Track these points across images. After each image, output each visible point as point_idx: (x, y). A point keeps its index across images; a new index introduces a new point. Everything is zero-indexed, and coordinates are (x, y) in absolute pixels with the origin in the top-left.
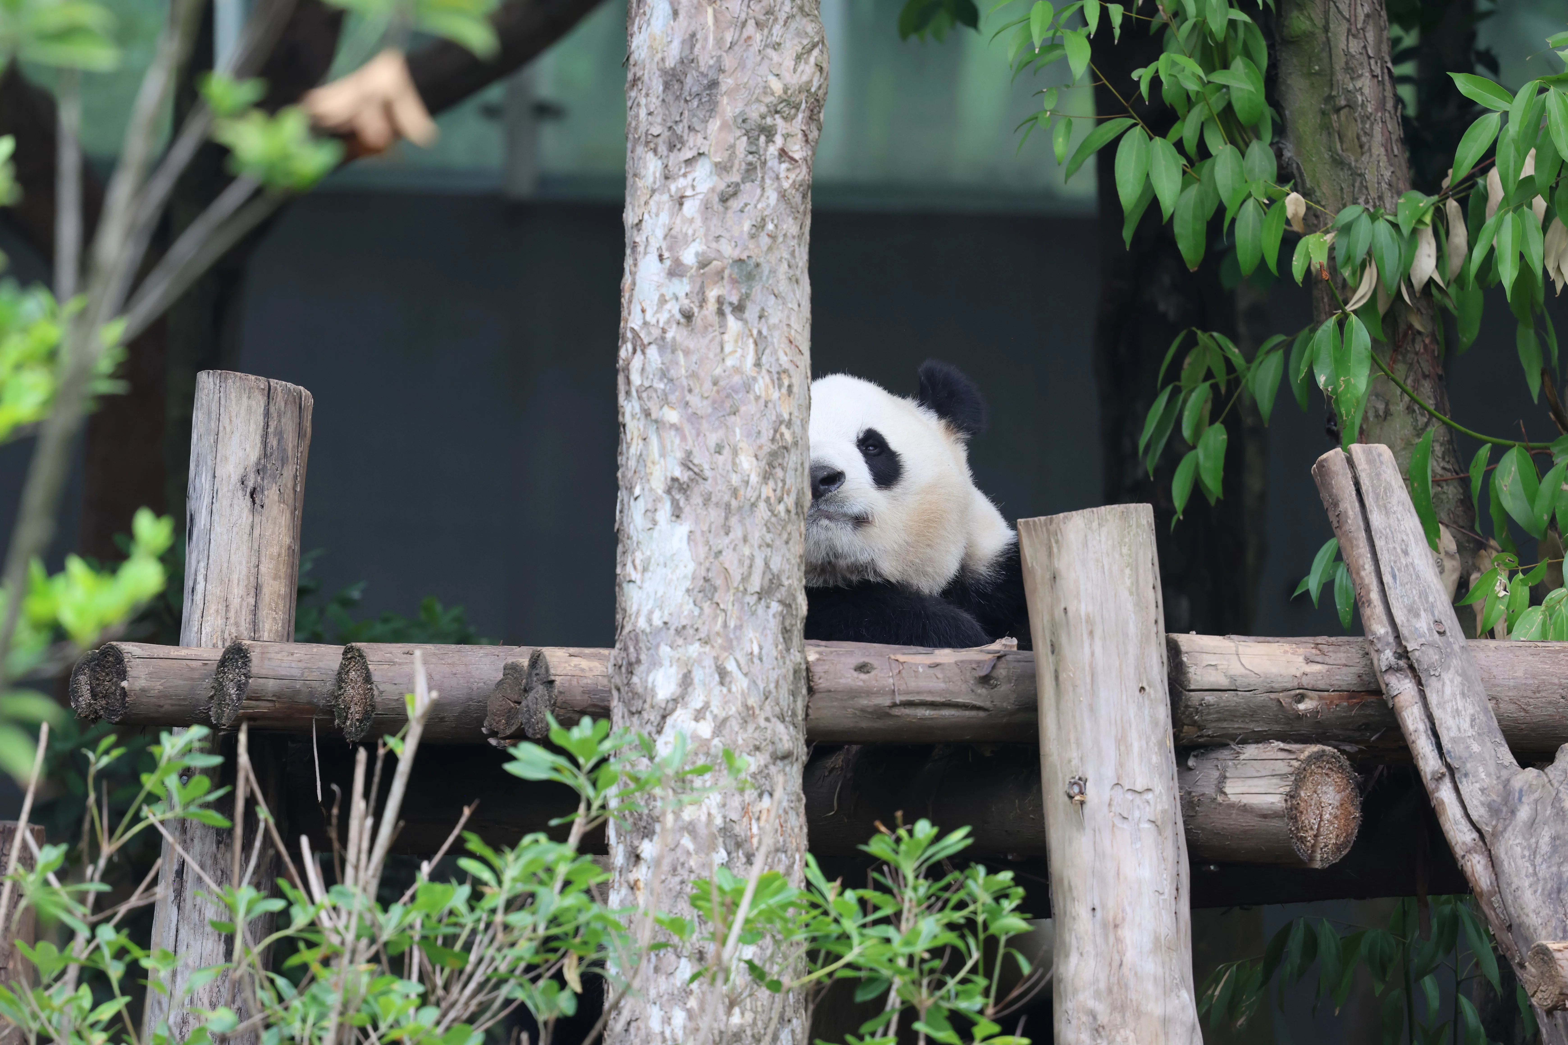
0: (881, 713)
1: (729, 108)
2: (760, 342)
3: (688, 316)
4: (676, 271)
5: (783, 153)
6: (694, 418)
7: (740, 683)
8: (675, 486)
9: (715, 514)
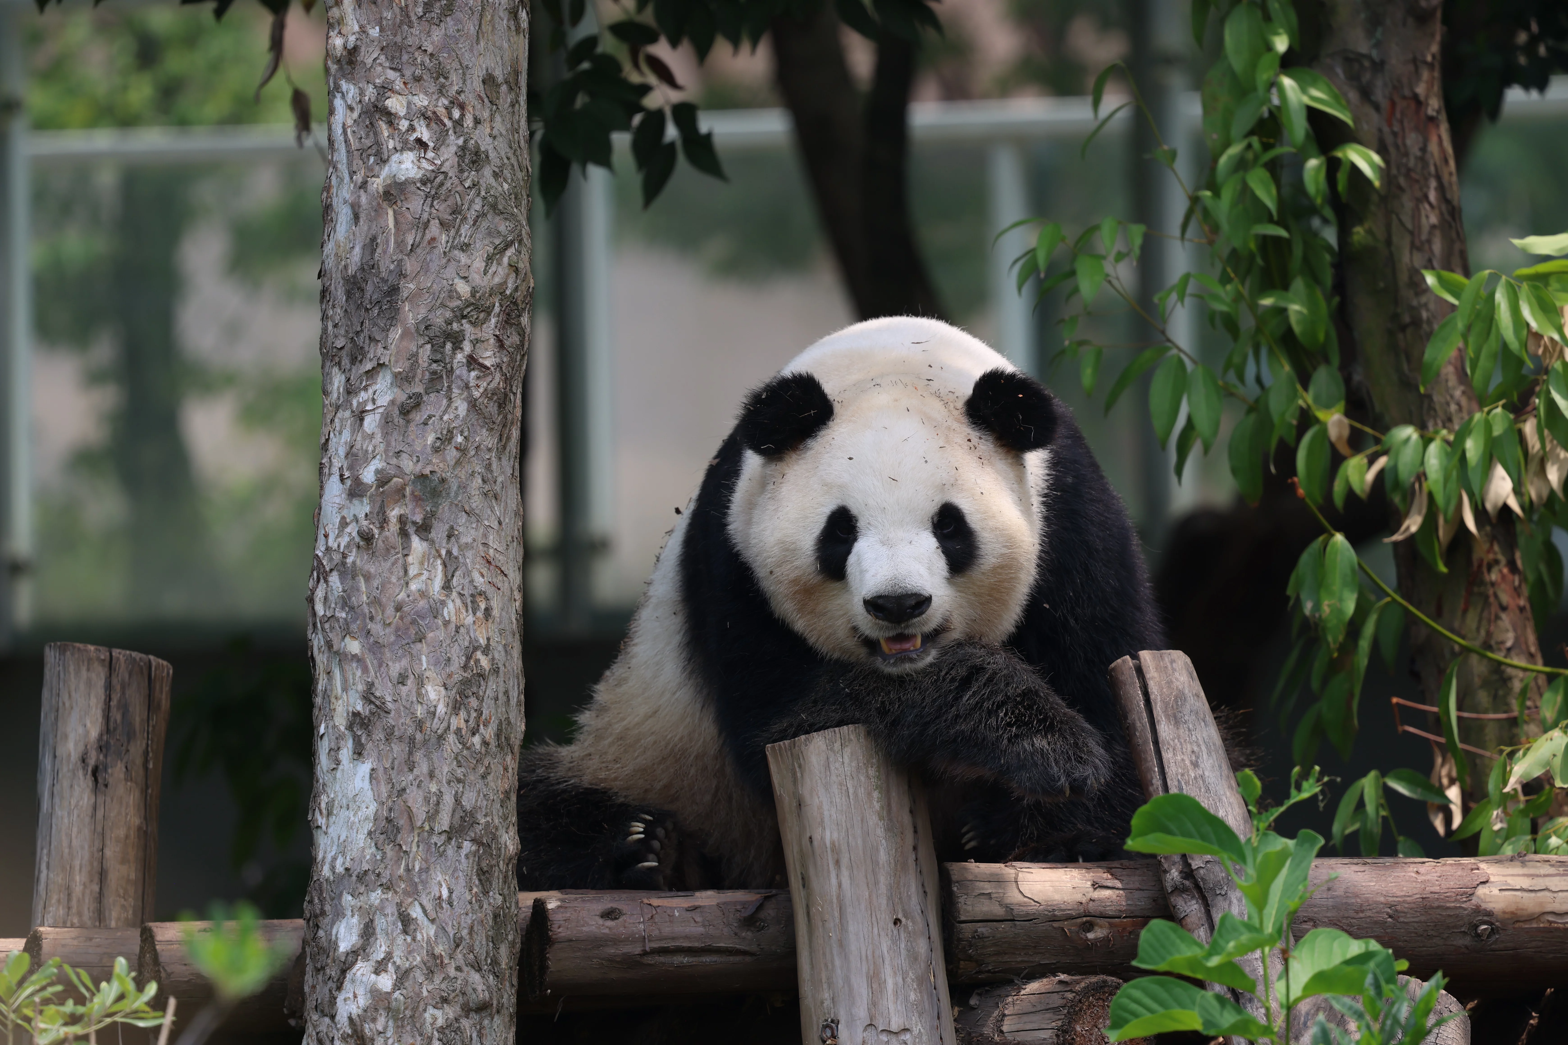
0: (630, 962)
1: (410, 315)
2: (451, 564)
3: (367, 538)
4: (356, 491)
5: (472, 362)
7: (427, 931)
8: (356, 720)
9: (398, 750)
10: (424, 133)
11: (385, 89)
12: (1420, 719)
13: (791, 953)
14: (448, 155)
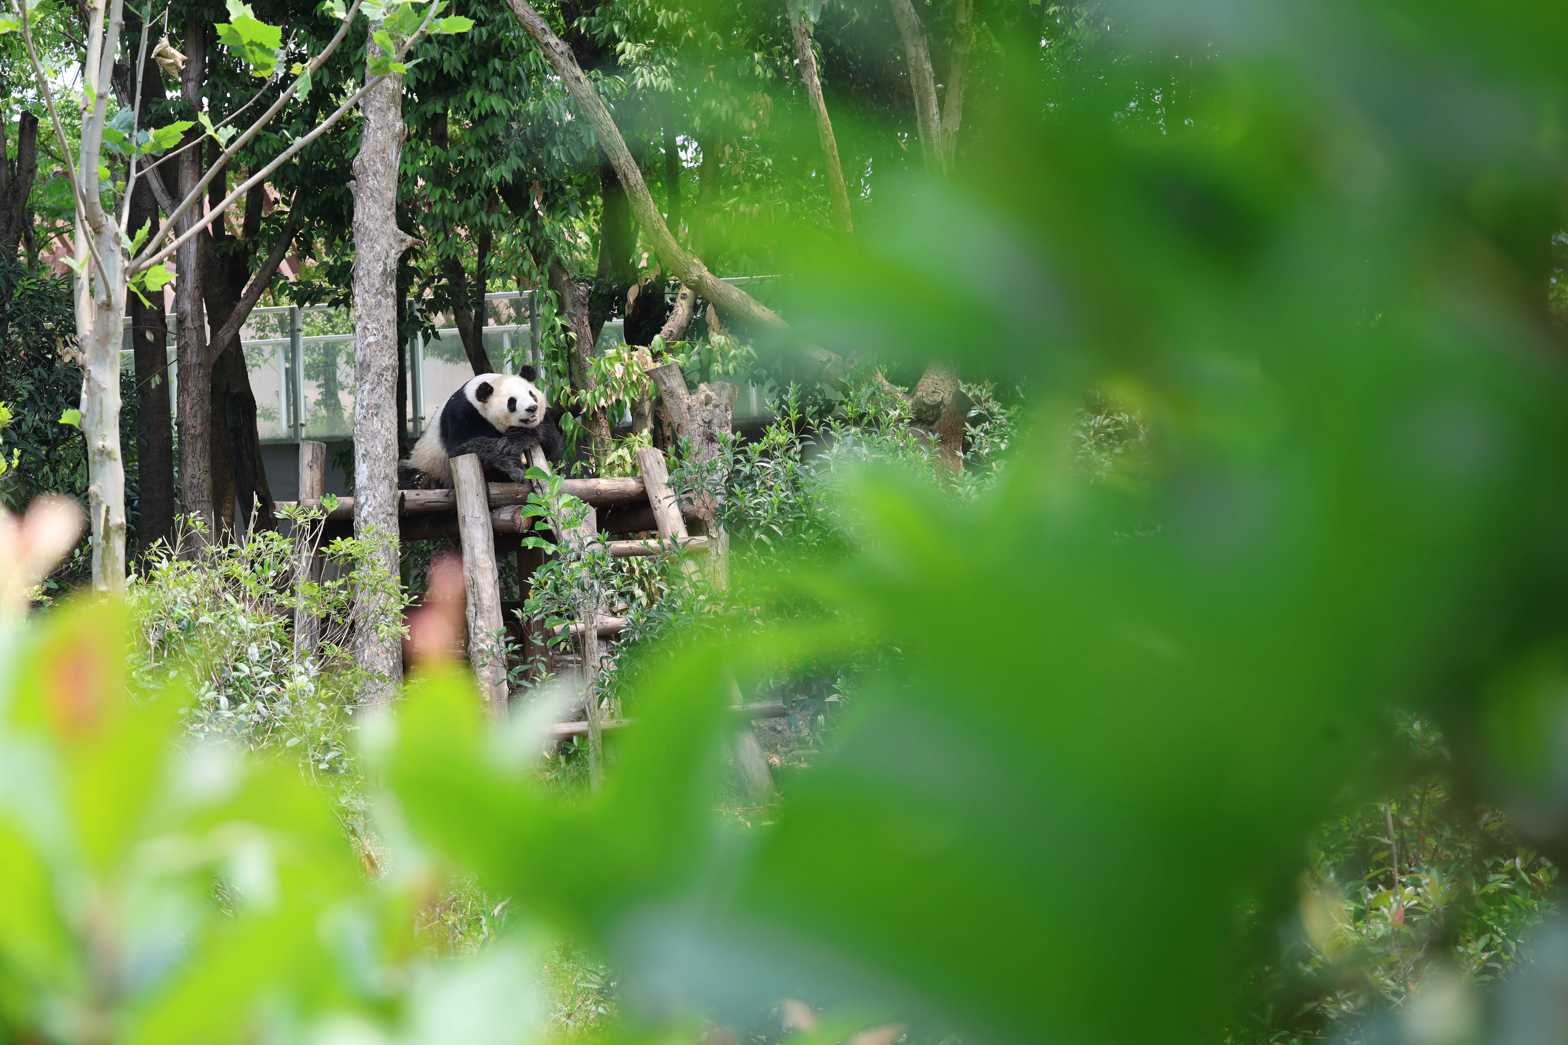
0: (422, 504)
1: (373, 370)
2: (382, 422)
3: (365, 417)
4: (362, 407)
5: (386, 380)
6: (367, 440)
7: (379, 499)
8: (363, 455)
9: (372, 461)
10: (375, 332)
11: (367, 323)
12: (587, 450)
13: (456, 502)
14: (380, 337)
